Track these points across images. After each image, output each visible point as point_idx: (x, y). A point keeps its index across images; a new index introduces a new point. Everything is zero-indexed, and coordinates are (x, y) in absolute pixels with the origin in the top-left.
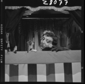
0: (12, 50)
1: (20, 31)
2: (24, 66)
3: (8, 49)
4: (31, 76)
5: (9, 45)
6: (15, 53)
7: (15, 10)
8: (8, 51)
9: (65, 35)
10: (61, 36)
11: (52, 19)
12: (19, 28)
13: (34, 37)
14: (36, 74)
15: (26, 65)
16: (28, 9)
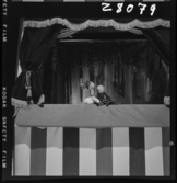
0: (36, 102)
1: (55, 65)
2: (56, 131)
3: (28, 100)
6: (41, 106)
8: (29, 103)
9: (144, 74)
11: (118, 41)
12: (54, 59)
13: (81, 76)
14: (77, 146)
15: (61, 130)
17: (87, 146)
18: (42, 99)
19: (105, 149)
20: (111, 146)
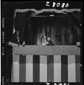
0: (21, 44)
1: (29, 27)
2: (30, 57)
3: (18, 43)
4: (35, 64)
5: (19, 41)
6: (24, 46)
7: (23, 13)
8: (19, 45)
9: (70, 31)
10: (66, 31)
12: (29, 25)
13: (41, 32)
14: (39, 63)
15: (32, 56)
16: (33, 12)
17: (43, 63)
18: (24, 43)
19: (51, 64)
20: (53, 63)
